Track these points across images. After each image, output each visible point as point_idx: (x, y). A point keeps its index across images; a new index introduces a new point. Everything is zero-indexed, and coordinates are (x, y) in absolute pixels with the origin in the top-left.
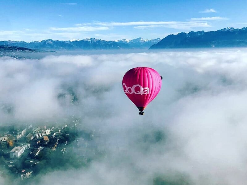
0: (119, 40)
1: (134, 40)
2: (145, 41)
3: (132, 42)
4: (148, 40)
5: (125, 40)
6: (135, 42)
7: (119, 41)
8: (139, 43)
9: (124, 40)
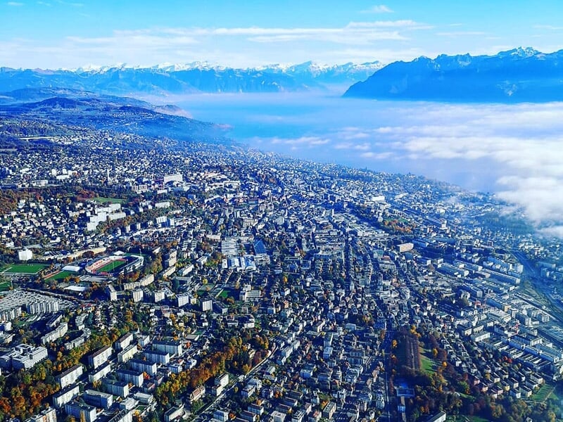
0: (264, 67)
1: (297, 67)
2: (321, 69)
3: (293, 70)
4: (327, 67)
5: (279, 67)
6: (298, 72)
7: (266, 68)
8: (309, 73)
9: (275, 65)
